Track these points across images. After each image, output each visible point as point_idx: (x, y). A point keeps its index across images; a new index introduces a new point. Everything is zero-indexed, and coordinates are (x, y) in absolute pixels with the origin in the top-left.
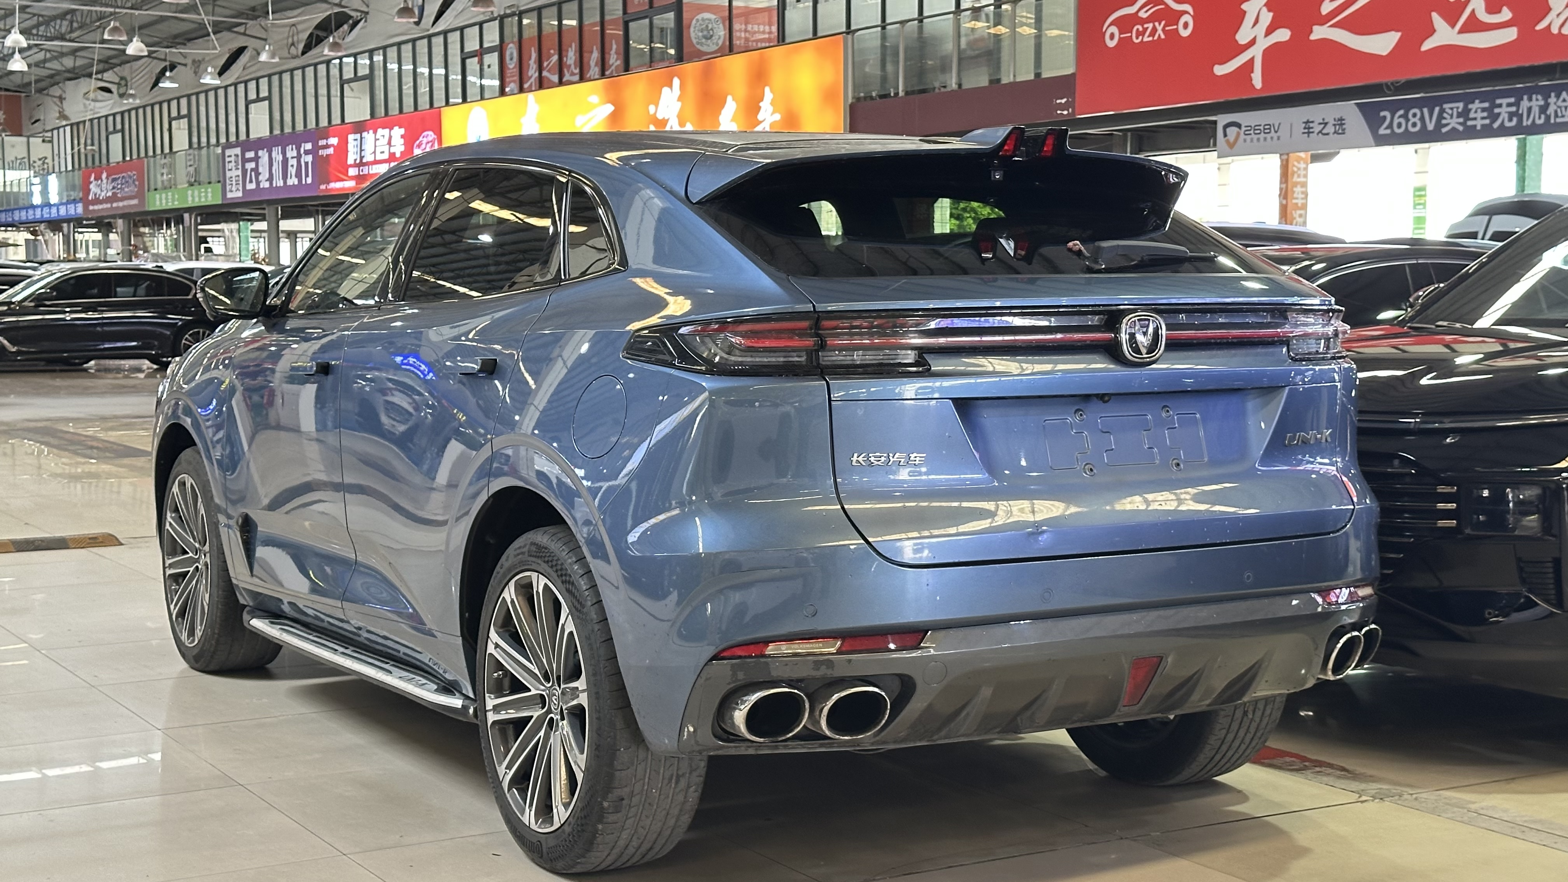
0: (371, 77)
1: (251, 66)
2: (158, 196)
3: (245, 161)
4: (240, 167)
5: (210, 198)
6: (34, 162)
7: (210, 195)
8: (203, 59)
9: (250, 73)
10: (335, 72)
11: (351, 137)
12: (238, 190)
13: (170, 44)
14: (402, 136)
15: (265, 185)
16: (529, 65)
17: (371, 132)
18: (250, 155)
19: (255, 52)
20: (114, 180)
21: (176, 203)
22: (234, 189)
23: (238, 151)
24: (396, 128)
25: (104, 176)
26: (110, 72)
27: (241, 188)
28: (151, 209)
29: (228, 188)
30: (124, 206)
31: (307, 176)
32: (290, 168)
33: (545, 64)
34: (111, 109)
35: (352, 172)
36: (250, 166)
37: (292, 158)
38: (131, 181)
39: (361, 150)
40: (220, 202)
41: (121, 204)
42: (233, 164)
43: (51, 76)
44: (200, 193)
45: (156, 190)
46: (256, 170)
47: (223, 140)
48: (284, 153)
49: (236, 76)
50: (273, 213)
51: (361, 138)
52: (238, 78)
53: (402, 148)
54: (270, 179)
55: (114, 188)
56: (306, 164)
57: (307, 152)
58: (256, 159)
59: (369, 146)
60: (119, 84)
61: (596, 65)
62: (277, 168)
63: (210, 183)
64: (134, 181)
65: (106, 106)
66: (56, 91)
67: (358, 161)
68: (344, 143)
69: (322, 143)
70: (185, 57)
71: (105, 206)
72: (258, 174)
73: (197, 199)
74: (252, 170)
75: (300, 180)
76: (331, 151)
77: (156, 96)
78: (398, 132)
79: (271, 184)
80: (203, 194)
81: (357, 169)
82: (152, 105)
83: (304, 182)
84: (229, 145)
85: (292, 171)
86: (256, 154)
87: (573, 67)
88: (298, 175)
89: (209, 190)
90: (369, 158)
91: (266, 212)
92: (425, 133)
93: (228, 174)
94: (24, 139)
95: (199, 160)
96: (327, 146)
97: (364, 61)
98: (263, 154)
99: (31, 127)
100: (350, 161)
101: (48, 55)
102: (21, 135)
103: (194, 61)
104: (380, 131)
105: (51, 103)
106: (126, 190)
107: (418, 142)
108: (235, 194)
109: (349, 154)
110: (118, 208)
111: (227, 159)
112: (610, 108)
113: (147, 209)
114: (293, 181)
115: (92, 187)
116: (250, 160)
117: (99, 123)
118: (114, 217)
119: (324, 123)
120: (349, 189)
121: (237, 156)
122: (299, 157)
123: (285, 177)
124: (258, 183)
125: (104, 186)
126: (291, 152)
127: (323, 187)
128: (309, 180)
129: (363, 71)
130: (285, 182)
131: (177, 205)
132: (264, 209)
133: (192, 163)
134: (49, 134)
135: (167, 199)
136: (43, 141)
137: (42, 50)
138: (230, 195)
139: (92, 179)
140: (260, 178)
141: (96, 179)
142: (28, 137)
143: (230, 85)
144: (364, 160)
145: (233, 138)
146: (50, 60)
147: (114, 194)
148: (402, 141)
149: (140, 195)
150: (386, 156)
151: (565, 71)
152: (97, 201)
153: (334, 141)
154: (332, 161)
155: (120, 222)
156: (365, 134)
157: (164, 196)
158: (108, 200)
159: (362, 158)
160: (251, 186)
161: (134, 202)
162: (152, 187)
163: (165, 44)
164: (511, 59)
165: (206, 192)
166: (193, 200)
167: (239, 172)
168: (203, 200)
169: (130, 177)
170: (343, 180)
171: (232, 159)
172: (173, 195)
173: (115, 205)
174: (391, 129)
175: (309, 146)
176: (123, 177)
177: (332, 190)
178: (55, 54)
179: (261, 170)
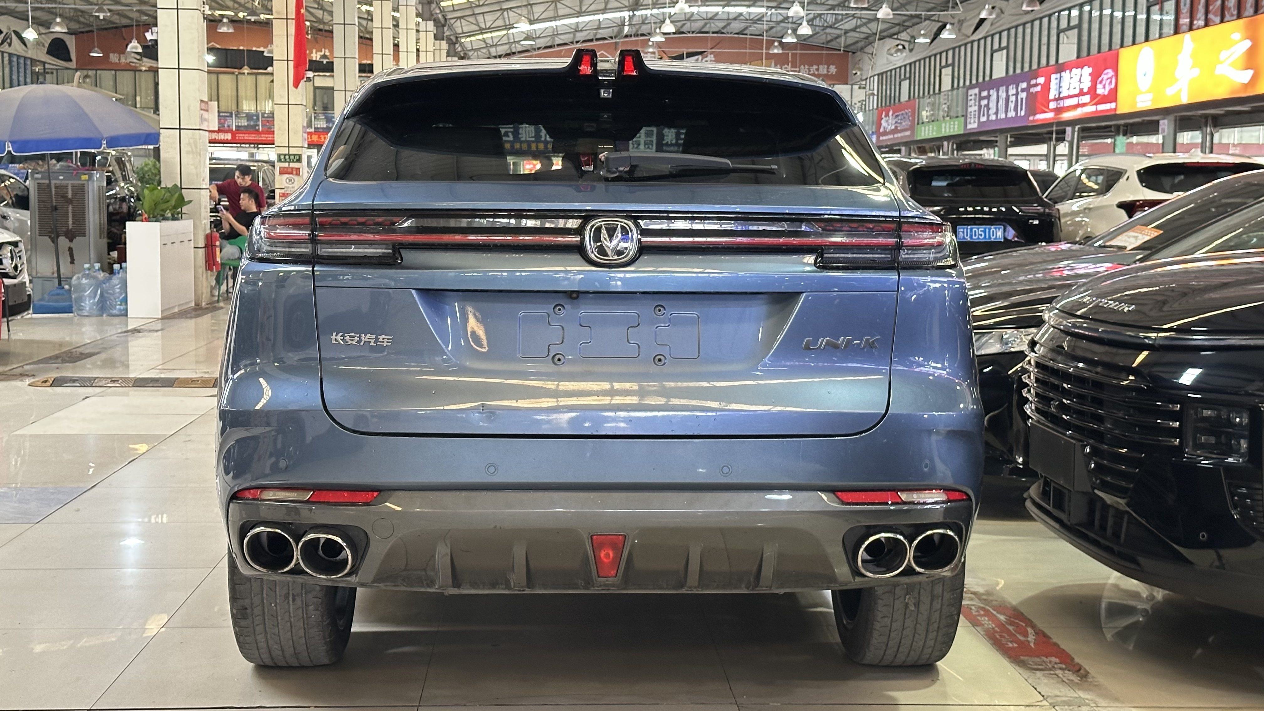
0: (1079, 26)
1: (997, 22)
2: (923, 128)
3: (981, 98)
4: (977, 104)
5: (956, 129)
6: (855, 104)
7: (956, 126)
8: (965, 19)
9: (995, 28)
10: (1054, 24)
11: (1053, 77)
12: (975, 122)
13: (943, 9)
14: (1090, 75)
15: (993, 117)
16: (1198, 9)
17: (1068, 71)
18: (985, 94)
19: (1000, 11)
20: (897, 116)
21: (934, 133)
22: (972, 121)
23: (976, 91)
24: (1086, 68)
25: (891, 113)
26: (905, 33)
27: (977, 121)
28: (919, 138)
29: (969, 120)
30: (902, 137)
31: (1021, 109)
32: (1010, 103)
33: (1211, 8)
34: (904, 61)
35: (1052, 105)
36: (984, 102)
37: (1013, 95)
38: (907, 117)
39: (1060, 87)
40: (962, 132)
41: (899, 135)
42: (973, 101)
43: (867, 38)
44: (950, 125)
45: (923, 123)
46: (987, 106)
47: (968, 83)
48: (1007, 91)
49: (986, 30)
50: (1004, 141)
51: (1061, 77)
52: (987, 32)
53: (1089, 84)
54: (996, 113)
55: (896, 122)
56: (1022, 99)
57: (1023, 90)
58: (988, 97)
59: (1065, 84)
60: (910, 42)
61: (1251, 6)
62: (1002, 103)
63: (957, 117)
64: (909, 117)
65: (900, 59)
66: (869, 49)
67: (1057, 96)
68: (1048, 81)
69: (1033, 82)
70: (953, 18)
71: (891, 136)
72: (989, 109)
73: (948, 130)
74: (985, 106)
75: (1017, 113)
76: (1038, 88)
77: (933, 50)
78: (1087, 70)
79: (997, 117)
80: (952, 126)
81: (1055, 102)
82: (930, 57)
83: (1019, 115)
84: (972, 87)
85: (1012, 105)
86: (989, 92)
87: (1232, 9)
88: (1016, 109)
89: (956, 123)
90: (1064, 93)
91: (997, 139)
92: (1106, 71)
93: (970, 109)
94: (849, 87)
95: (952, 100)
96: (1036, 85)
97: (1075, 13)
98: (993, 93)
99: (854, 77)
100: (1051, 96)
101: (859, 22)
102: (847, 84)
103: (959, 21)
104: (1074, 70)
105: (867, 58)
106: (904, 124)
107: (1100, 79)
108: (973, 126)
109: (1051, 90)
110: (898, 138)
111: (970, 98)
112: (1248, 44)
113: (915, 139)
114: (1012, 114)
115: (883, 122)
116: (984, 98)
117: (895, 72)
118: (899, 144)
119: (1035, 66)
120: (1050, 119)
121: (976, 95)
122: (1017, 94)
123: (1006, 111)
124: (988, 116)
125: (890, 121)
126: (1012, 91)
127: (1031, 118)
128: (1023, 113)
129: (1074, 22)
130: (1006, 115)
131: (935, 135)
132: (996, 137)
133: (946, 101)
134: (864, 82)
135: (929, 130)
136: (860, 88)
137: (855, 17)
138: (969, 127)
139: (883, 116)
140: (990, 112)
141: (886, 116)
142: (852, 85)
143: (982, 39)
144: (1061, 96)
145: (974, 82)
146: (861, 26)
147: (896, 127)
148: (1090, 78)
149: (912, 128)
150: (1077, 91)
151: (1226, 13)
152: (885, 133)
153: (1041, 80)
154: (1039, 97)
155: (903, 148)
156: (1063, 74)
157: (927, 128)
158: (893, 132)
159: (1060, 93)
160: (983, 119)
161: (908, 133)
162: (921, 122)
163: (939, 8)
164: (1185, 5)
165: (954, 125)
166: (945, 131)
167: (976, 108)
168: (952, 130)
169: (907, 114)
170: (1045, 112)
171: (973, 97)
172: (933, 128)
173: (896, 136)
174: (1082, 68)
175: (1024, 85)
176: (902, 114)
177: (1037, 120)
178: (864, 21)
179: (991, 106)
